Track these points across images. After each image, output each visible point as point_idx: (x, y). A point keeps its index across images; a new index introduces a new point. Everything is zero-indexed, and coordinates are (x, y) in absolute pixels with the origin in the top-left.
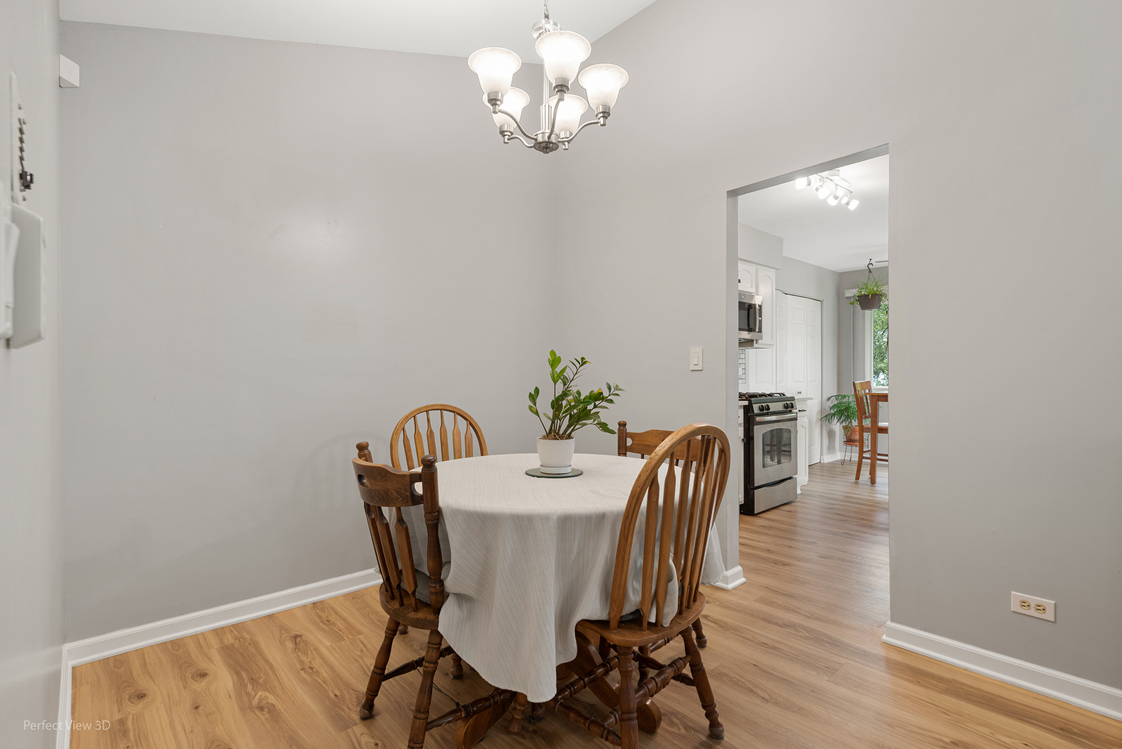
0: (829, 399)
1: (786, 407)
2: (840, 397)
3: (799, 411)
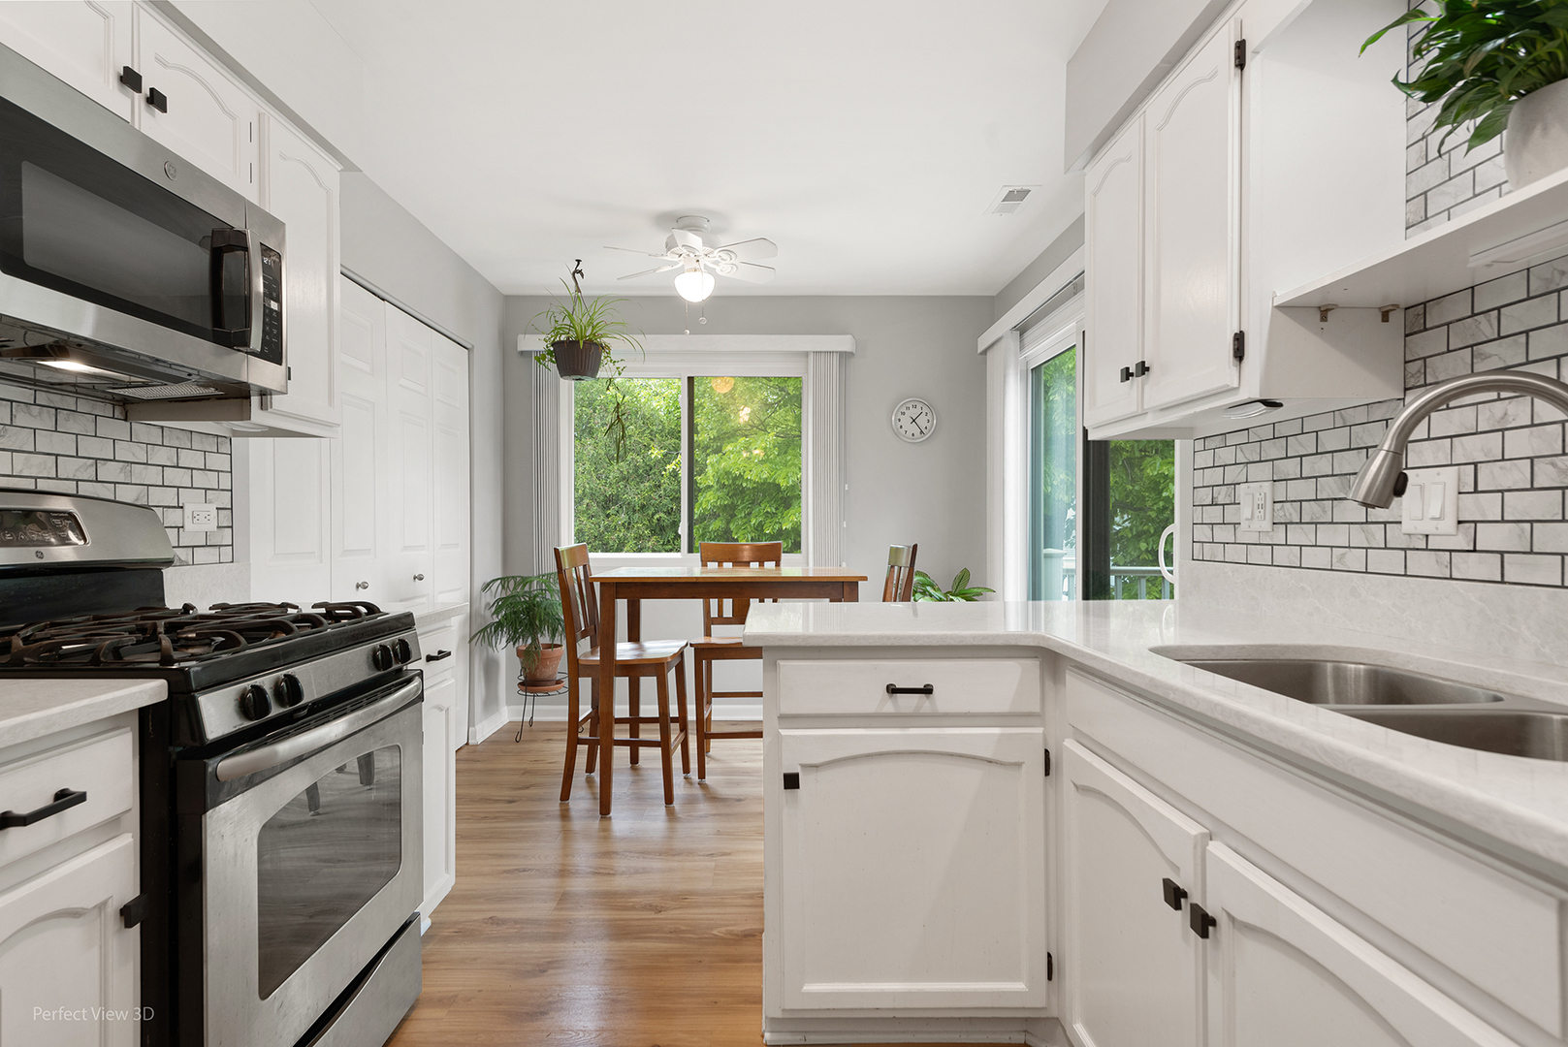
0: (487, 586)
1: (381, 659)
2: (512, 584)
3: (430, 658)
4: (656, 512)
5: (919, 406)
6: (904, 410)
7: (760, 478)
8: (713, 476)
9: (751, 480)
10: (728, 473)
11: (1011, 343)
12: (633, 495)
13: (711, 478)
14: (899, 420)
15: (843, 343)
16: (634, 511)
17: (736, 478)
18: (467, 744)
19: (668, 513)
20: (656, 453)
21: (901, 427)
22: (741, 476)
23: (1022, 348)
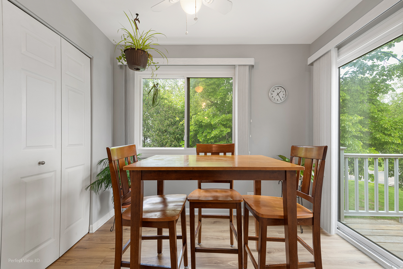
4: (177, 135)
5: (280, 88)
6: (274, 90)
7: (207, 122)
8: (194, 121)
9: (205, 122)
10: (198, 121)
11: (334, 53)
12: (171, 130)
13: (193, 122)
14: (272, 94)
15: (250, 61)
16: (171, 134)
17: (200, 122)
18: (89, 233)
19: (180, 135)
20: (177, 119)
21: (273, 97)
22: (202, 122)
23: (338, 55)
